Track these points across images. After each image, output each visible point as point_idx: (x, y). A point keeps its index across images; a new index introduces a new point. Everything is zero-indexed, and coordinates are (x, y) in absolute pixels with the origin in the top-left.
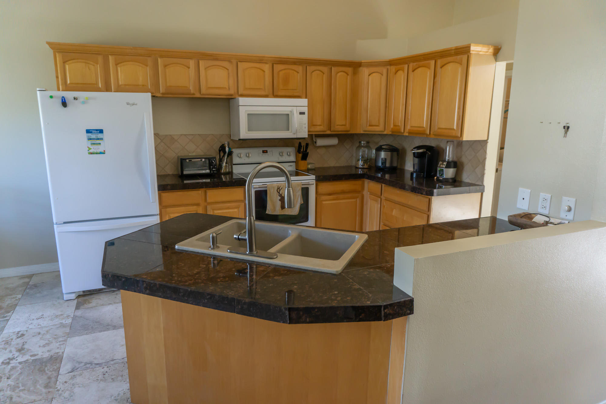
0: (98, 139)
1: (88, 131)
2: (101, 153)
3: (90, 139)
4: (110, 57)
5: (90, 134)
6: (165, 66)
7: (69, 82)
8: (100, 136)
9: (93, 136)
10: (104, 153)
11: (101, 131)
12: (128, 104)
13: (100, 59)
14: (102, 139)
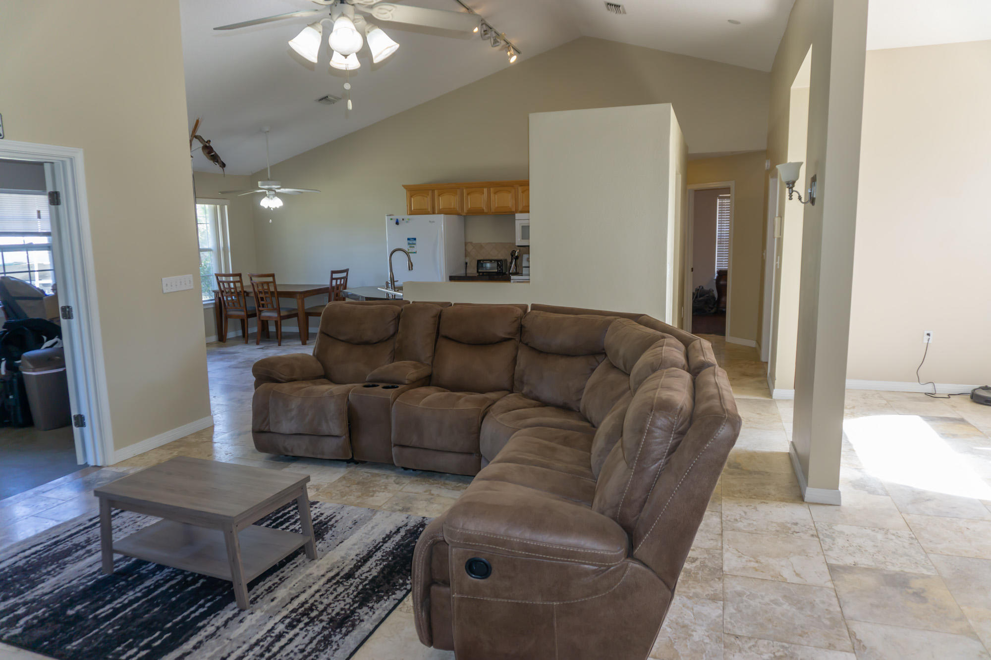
0: (413, 244)
1: (409, 239)
2: (414, 253)
3: (409, 244)
4: (436, 191)
5: (409, 241)
6: (468, 194)
7: (412, 209)
8: (414, 242)
9: (411, 242)
10: (415, 253)
11: (415, 239)
12: (430, 222)
13: (430, 192)
14: (415, 244)
